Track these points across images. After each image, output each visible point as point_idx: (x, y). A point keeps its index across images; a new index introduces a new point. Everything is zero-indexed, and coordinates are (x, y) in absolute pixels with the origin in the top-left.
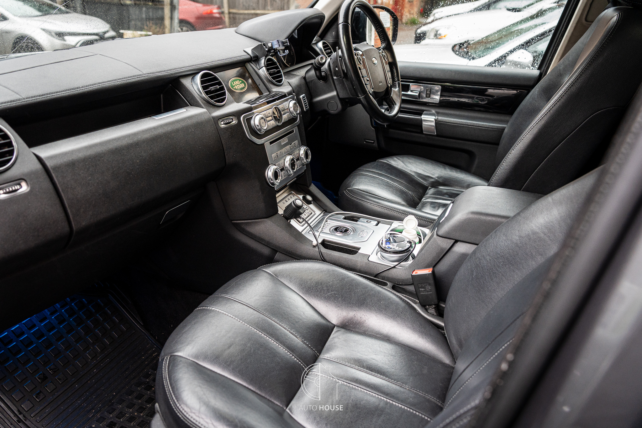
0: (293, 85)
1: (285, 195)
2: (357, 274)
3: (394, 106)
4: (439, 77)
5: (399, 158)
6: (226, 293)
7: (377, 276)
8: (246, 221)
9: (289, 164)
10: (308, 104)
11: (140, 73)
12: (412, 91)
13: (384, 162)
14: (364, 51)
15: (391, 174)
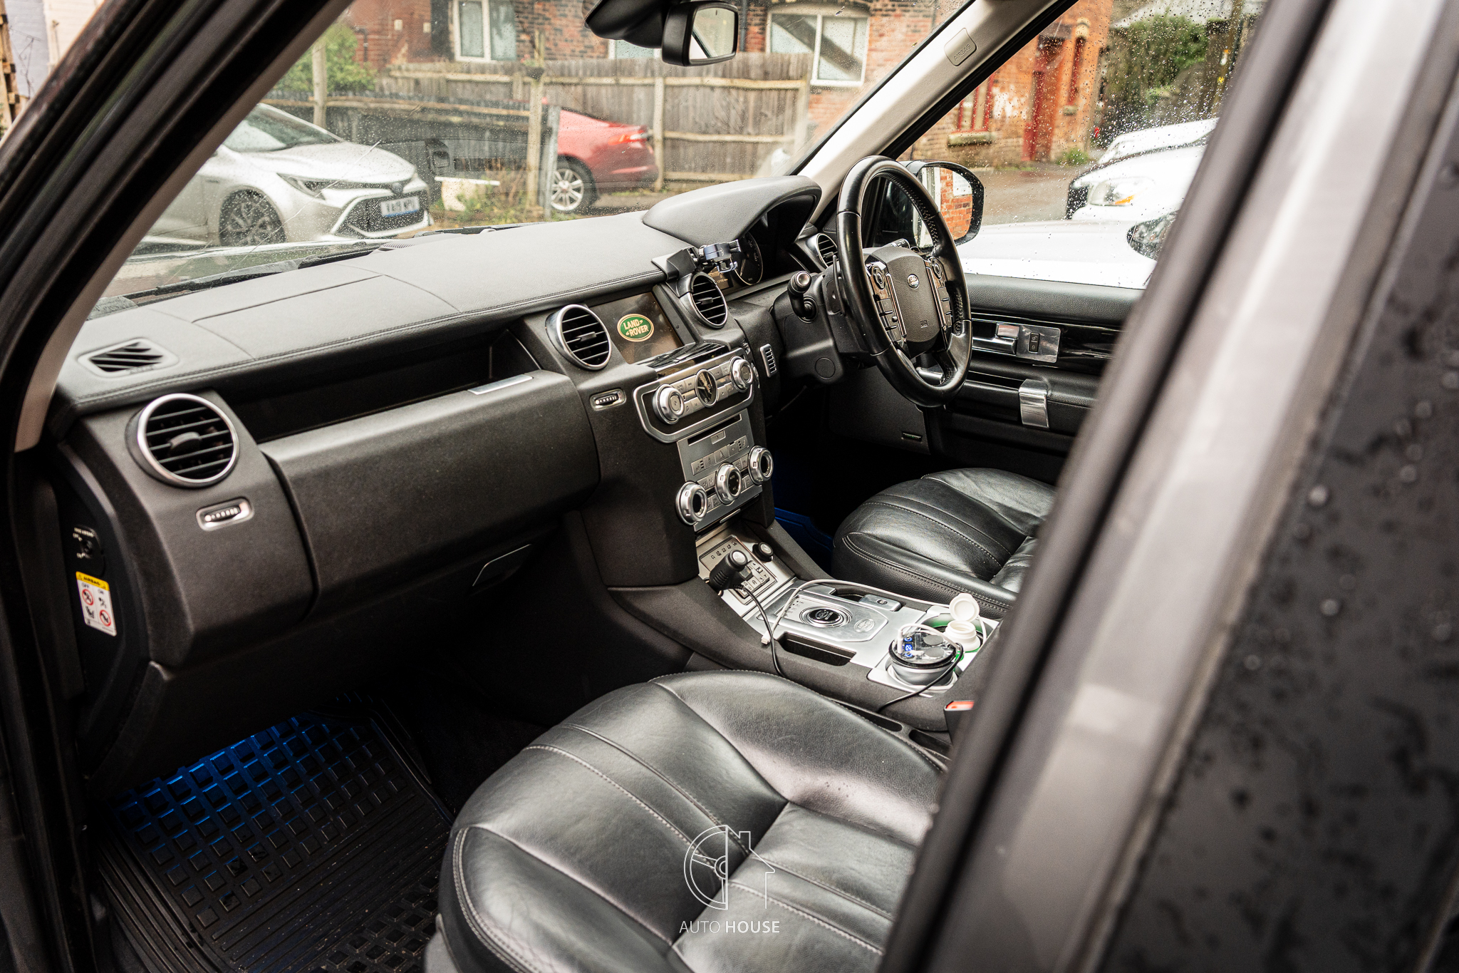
0: (746, 326)
1: (718, 540)
2: (841, 704)
3: (953, 370)
4: (1057, 311)
5: (968, 473)
6: (583, 723)
7: (881, 710)
8: (634, 589)
9: (725, 482)
10: (776, 363)
11: (453, 311)
12: (1000, 337)
13: (935, 482)
14: (890, 263)
15: (947, 508)
